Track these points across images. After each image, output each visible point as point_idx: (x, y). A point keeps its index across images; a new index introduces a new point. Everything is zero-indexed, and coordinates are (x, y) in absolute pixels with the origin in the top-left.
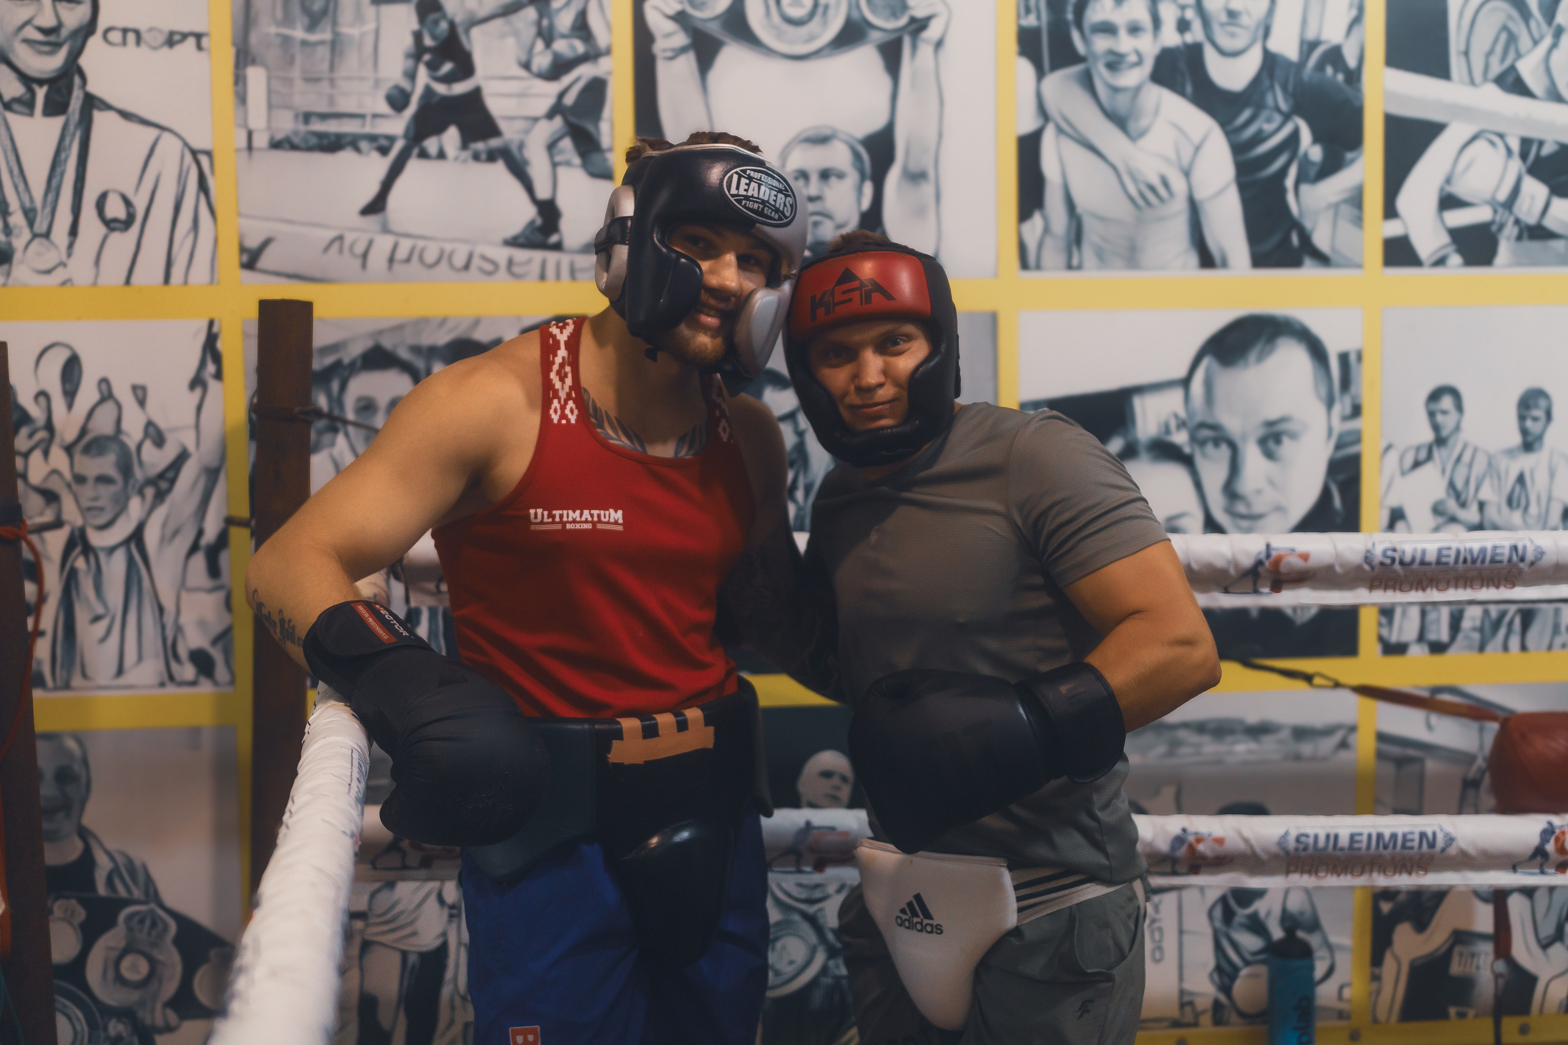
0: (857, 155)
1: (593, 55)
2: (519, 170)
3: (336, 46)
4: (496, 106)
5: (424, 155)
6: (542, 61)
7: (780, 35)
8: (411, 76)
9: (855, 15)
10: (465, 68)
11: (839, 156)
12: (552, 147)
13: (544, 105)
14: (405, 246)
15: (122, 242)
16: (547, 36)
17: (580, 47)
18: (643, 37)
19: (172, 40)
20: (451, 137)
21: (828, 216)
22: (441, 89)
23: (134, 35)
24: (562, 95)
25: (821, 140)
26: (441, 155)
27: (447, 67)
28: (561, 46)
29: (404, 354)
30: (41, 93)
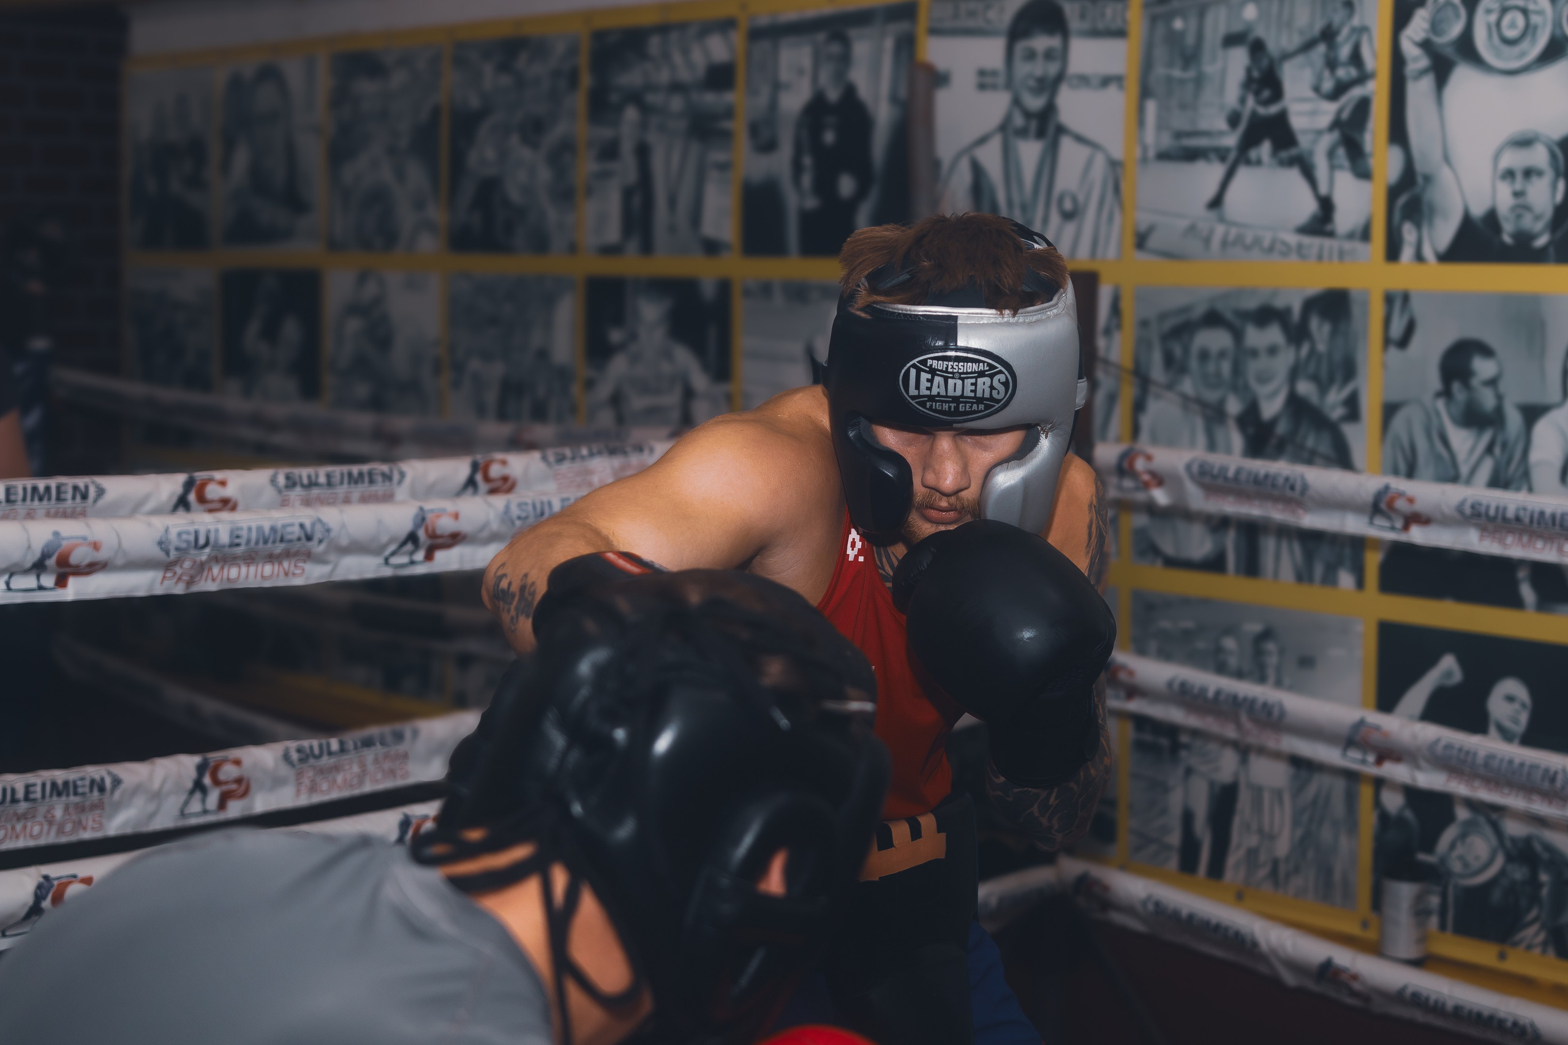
0: (1553, 156)
1: (1363, 78)
2: (1308, 173)
3: (1199, 81)
4: (1298, 122)
5: (1248, 162)
6: (1328, 85)
7: (1498, 54)
8: (1242, 101)
9: (1558, 32)
10: (1277, 93)
11: (1539, 156)
12: (1331, 154)
13: (1325, 120)
14: (1233, 232)
15: (1070, 228)
16: (1332, 64)
17: (1353, 72)
18: (1398, 61)
19: (1106, 81)
20: (1265, 149)
21: (1527, 208)
22: (1262, 111)
23: (1084, 80)
24: (1340, 112)
25: (1524, 142)
26: (1259, 162)
27: (1266, 94)
28: (1342, 73)
29: (1229, 316)
30: (1034, 125)
